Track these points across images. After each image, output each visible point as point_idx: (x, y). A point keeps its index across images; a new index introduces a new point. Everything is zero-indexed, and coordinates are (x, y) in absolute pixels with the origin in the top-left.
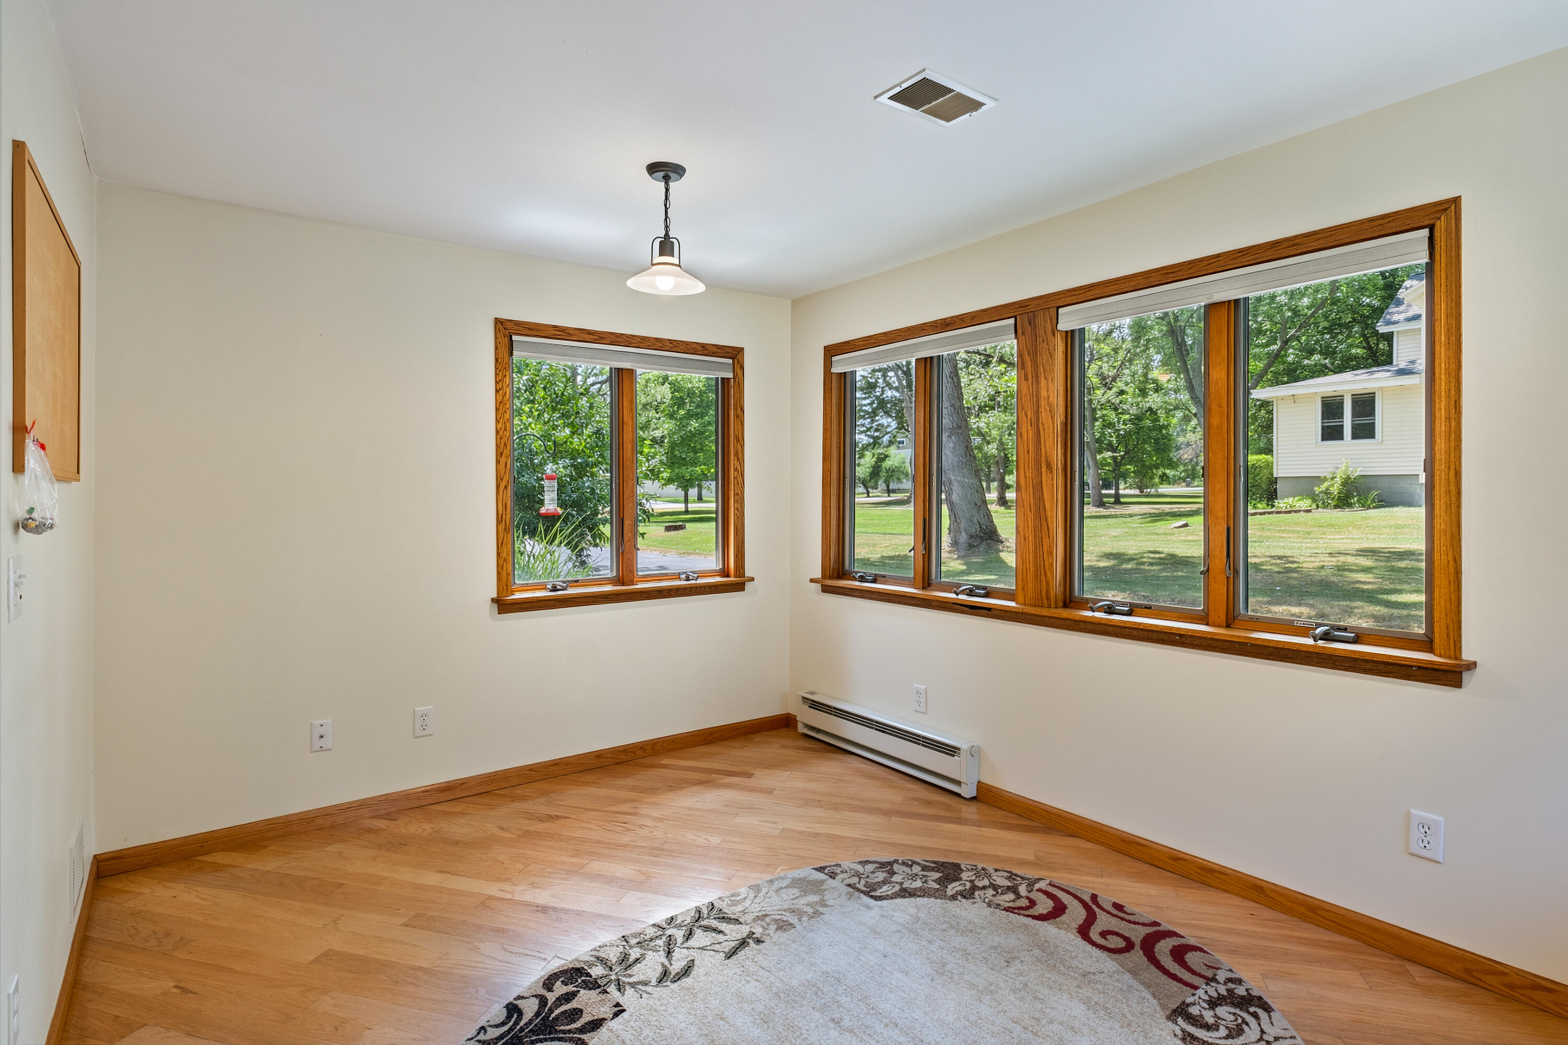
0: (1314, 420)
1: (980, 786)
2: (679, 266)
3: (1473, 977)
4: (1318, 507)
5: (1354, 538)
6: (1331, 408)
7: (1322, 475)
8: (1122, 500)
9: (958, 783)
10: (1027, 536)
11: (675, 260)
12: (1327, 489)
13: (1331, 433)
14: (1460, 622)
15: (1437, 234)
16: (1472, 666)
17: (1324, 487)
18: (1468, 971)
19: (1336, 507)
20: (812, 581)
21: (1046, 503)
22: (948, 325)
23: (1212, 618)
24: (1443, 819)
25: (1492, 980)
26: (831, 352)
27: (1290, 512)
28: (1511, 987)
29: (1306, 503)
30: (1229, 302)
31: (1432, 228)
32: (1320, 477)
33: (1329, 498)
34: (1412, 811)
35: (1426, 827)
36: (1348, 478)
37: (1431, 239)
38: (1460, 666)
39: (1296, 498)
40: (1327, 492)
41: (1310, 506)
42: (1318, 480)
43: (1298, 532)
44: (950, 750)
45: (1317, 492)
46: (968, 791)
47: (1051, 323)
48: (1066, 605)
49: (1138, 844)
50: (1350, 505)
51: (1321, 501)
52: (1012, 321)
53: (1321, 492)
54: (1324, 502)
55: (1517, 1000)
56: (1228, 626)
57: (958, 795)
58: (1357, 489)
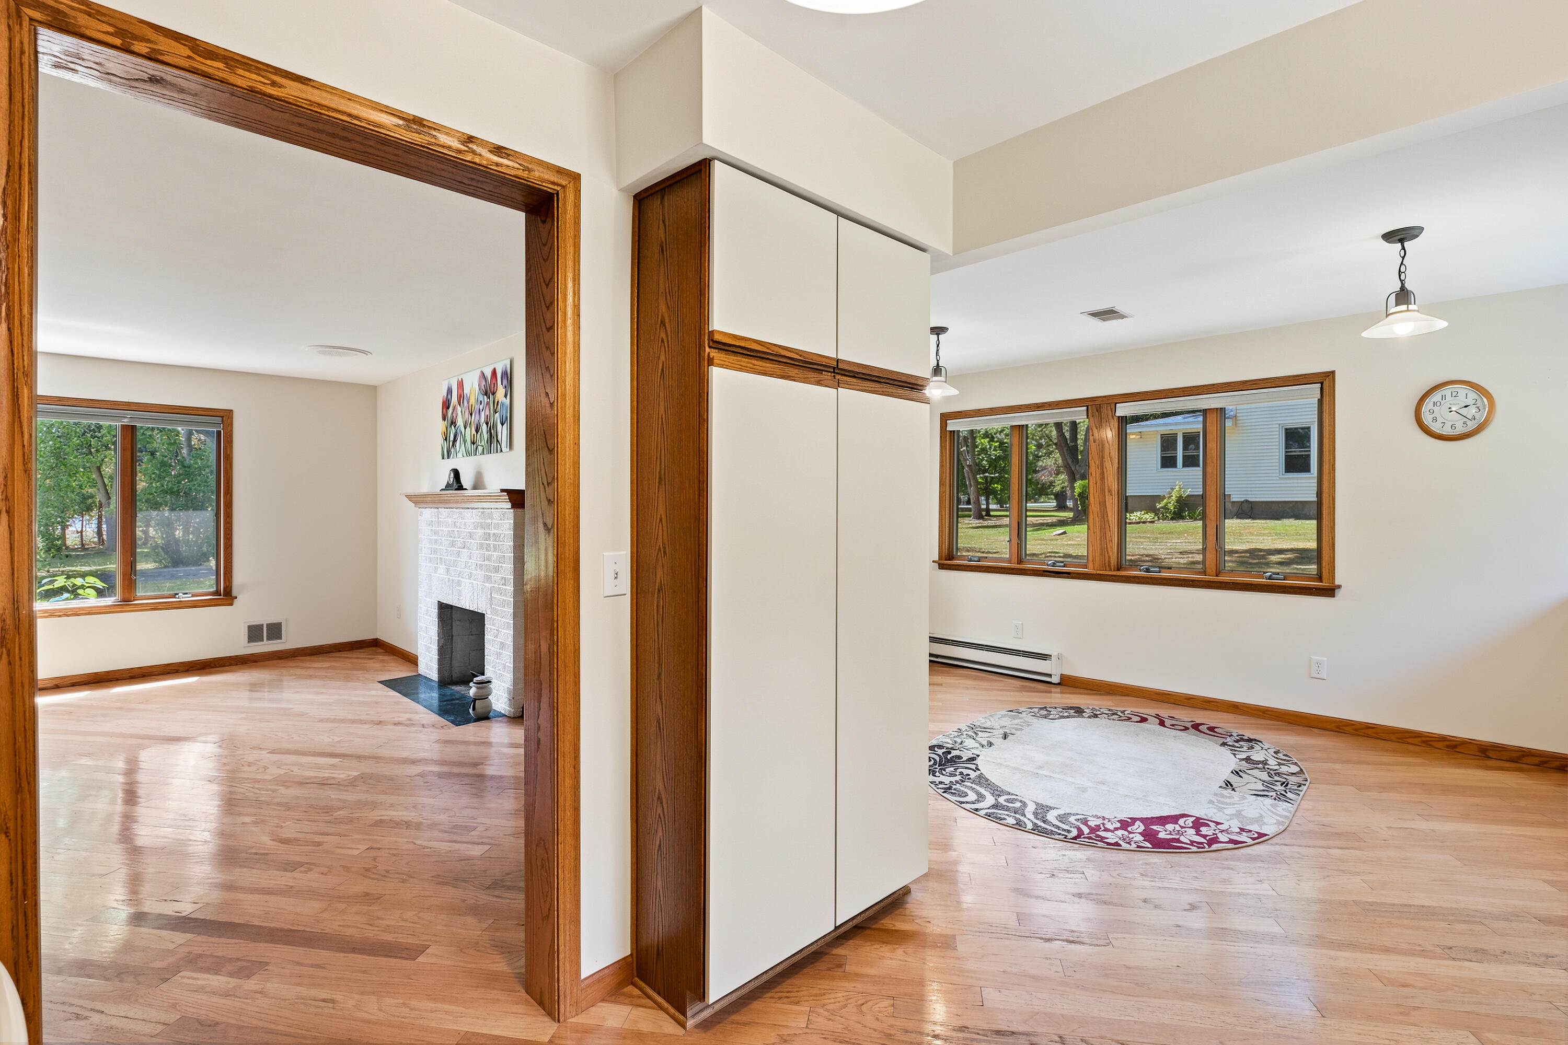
0: (1154, 452)
1: (1062, 676)
2: (946, 382)
3: (1340, 729)
4: (1159, 519)
5: (1189, 542)
6: (1168, 442)
7: (1161, 494)
8: (992, 513)
9: (1050, 676)
10: (1095, 531)
11: (943, 379)
12: (1165, 506)
13: (1168, 462)
14: (1334, 567)
15: (1324, 387)
16: (1339, 587)
17: (1163, 504)
18: (1338, 727)
19: (1172, 519)
20: (933, 561)
21: (1108, 512)
22: (1039, 407)
23: (1208, 571)
24: (1326, 659)
25: (1349, 729)
26: (945, 418)
27: (1139, 523)
28: (1356, 730)
29: (1149, 516)
30: (1217, 409)
31: (1322, 384)
32: (1160, 496)
33: (1166, 512)
34: (1313, 657)
35: (1319, 664)
36: (1181, 497)
37: (1322, 389)
38: (1335, 586)
39: (1143, 512)
40: (1165, 507)
41: (1153, 518)
42: (1159, 498)
43: (1149, 538)
44: (1044, 657)
45: (1158, 507)
46: (1056, 679)
47: (1112, 411)
48: (1118, 570)
49: (1165, 694)
50: (1183, 518)
51: (1162, 514)
52: (1085, 408)
53: (1162, 508)
54: (1163, 515)
55: (1359, 735)
56: (1217, 576)
57: (1050, 683)
58: (1186, 505)
